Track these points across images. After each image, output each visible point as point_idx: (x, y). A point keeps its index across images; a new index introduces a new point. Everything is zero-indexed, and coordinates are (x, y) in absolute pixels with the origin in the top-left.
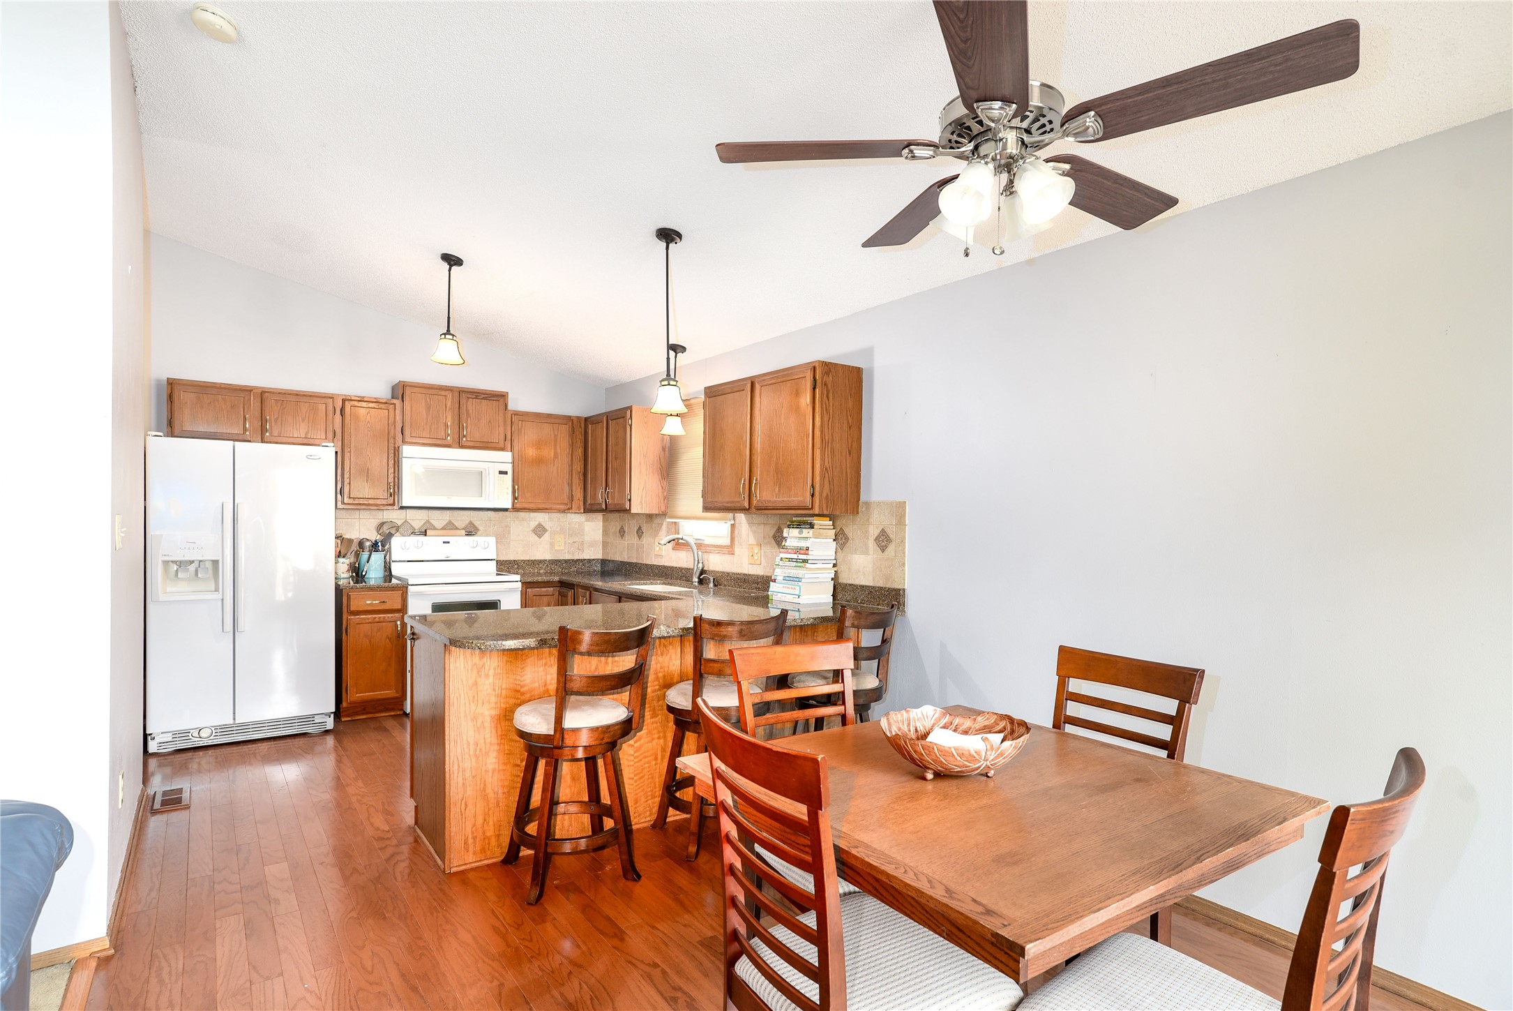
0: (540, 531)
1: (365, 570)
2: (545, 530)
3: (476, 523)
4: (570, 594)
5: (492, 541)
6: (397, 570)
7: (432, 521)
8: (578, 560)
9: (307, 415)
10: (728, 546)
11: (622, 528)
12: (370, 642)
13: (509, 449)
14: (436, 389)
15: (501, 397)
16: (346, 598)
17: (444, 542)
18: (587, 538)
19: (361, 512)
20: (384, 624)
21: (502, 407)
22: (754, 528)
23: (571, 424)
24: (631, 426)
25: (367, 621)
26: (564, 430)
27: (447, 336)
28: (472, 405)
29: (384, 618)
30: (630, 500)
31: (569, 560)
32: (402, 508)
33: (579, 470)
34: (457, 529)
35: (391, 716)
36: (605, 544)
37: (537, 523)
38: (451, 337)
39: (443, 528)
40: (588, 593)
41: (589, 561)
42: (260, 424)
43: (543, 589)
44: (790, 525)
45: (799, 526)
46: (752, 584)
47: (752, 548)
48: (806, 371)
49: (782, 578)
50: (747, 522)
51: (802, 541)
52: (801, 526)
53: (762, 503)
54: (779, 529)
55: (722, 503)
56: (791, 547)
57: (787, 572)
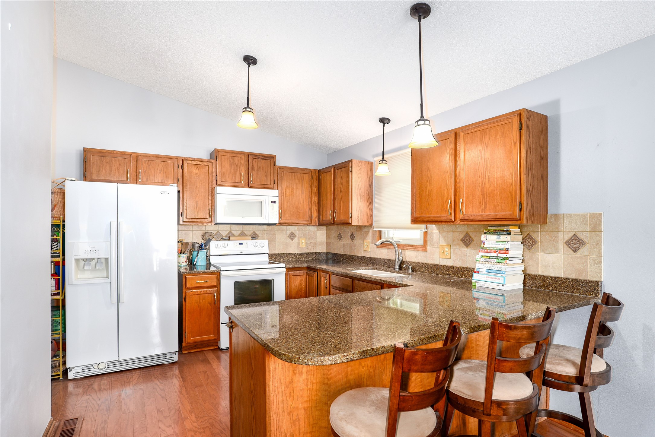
0: (292, 236)
1: (196, 261)
2: (295, 236)
3: (257, 232)
4: (315, 275)
5: (266, 242)
6: (213, 260)
7: (232, 232)
8: (313, 253)
9: (162, 169)
10: (422, 246)
11: (340, 234)
12: (199, 306)
13: (277, 189)
14: (236, 153)
15: (271, 158)
16: (185, 279)
17: (240, 244)
18: (318, 240)
19: (193, 226)
20: (207, 294)
21: (272, 164)
22: (444, 234)
23: (310, 173)
24: (351, 172)
25: (197, 293)
26: (307, 177)
27: (248, 109)
28: (255, 163)
29: (207, 291)
30: (351, 218)
31: (308, 253)
32: (216, 224)
33: (315, 201)
34: (246, 236)
35: (211, 350)
36: (328, 244)
37: (291, 232)
38: (249, 110)
39: (239, 236)
40: (328, 275)
41: (320, 253)
42: (136, 174)
43: (298, 272)
44: (487, 232)
45: (496, 233)
46: (444, 272)
47: (443, 248)
48: (512, 117)
49: (485, 270)
50: (438, 230)
51: (500, 244)
52: (498, 233)
53: (468, 217)
54: (467, 235)
55: (430, 217)
56: (490, 248)
57: (489, 266)
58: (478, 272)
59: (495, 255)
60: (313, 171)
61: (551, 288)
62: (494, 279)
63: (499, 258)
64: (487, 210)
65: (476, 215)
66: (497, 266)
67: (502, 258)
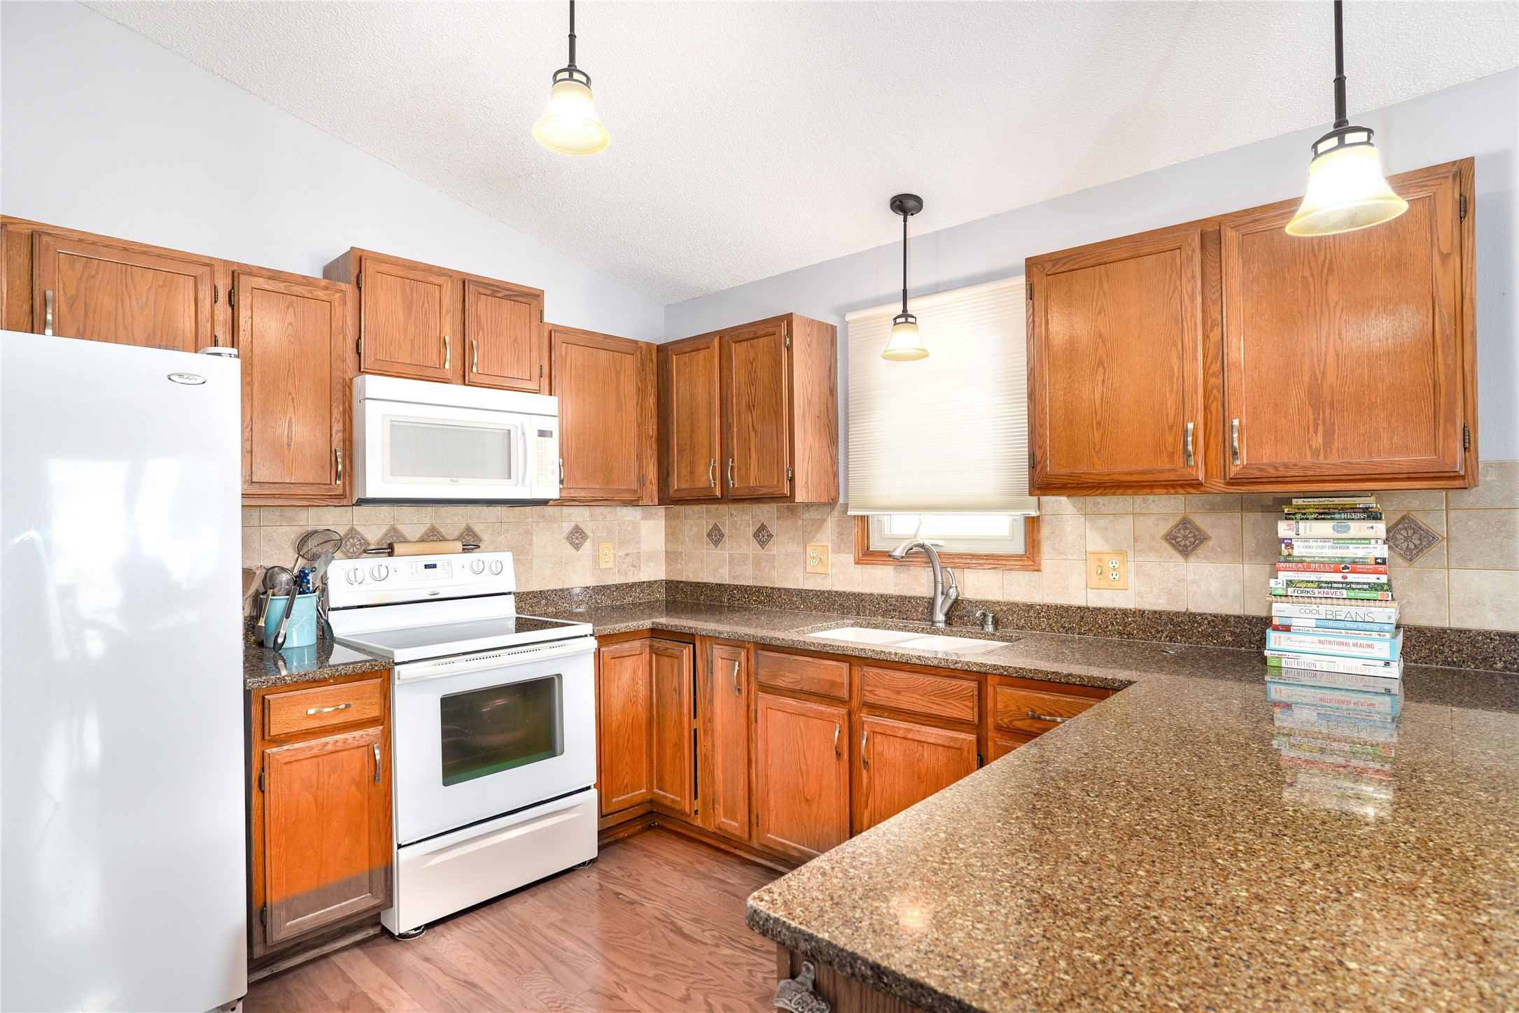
0: (577, 537)
1: (282, 632)
2: (584, 536)
3: (478, 529)
4: (685, 652)
5: (507, 558)
6: (341, 625)
7: (400, 527)
8: (634, 584)
9: (152, 297)
10: (1021, 556)
11: (716, 527)
12: (316, 798)
13: (547, 392)
14: (424, 270)
15: (531, 298)
16: (259, 707)
17: (426, 567)
18: (645, 547)
19: (264, 512)
20: (344, 753)
21: (535, 316)
22: (1103, 522)
23: (639, 352)
24: (790, 348)
25: (309, 754)
26: (629, 364)
28: (482, 307)
29: (345, 741)
30: (792, 480)
31: (622, 585)
32: (363, 502)
34: (445, 540)
36: (671, 557)
37: (573, 525)
39: (422, 540)
40: (743, 654)
41: (650, 584)
42: (26, 307)
43: (627, 645)
44: (1294, 514)
45: (1329, 517)
46: (1107, 627)
47: (1100, 560)
48: (1431, 183)
49: (1313, 623)
50: (1078, 511)
51: (1351, 546)
52: (1337, 516)
53: (1261, 470)
54: (1185, 523)
55: (1110, 475)
56: (1317, 559)
57: (1323, 610)
58: (1287, 629)
59: (1337, 577)
60: (644, 347)
61: (1500, 665)
62: (1352, 648)
63: (1354, 586)
64: (1335, 451)
65: (1296, 465)
66: (1353, 610)
67: (1367, 587)
